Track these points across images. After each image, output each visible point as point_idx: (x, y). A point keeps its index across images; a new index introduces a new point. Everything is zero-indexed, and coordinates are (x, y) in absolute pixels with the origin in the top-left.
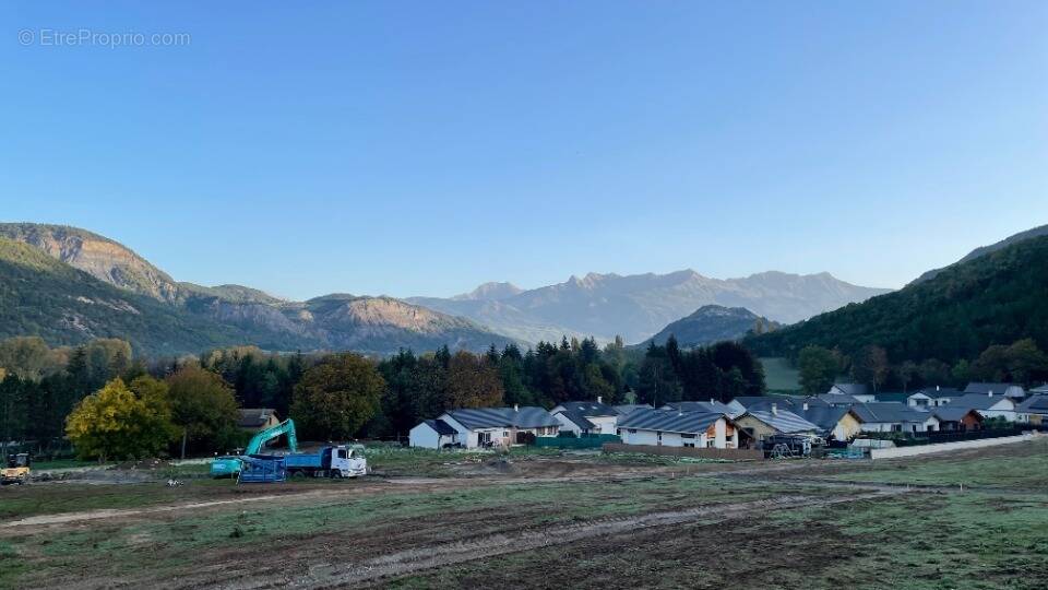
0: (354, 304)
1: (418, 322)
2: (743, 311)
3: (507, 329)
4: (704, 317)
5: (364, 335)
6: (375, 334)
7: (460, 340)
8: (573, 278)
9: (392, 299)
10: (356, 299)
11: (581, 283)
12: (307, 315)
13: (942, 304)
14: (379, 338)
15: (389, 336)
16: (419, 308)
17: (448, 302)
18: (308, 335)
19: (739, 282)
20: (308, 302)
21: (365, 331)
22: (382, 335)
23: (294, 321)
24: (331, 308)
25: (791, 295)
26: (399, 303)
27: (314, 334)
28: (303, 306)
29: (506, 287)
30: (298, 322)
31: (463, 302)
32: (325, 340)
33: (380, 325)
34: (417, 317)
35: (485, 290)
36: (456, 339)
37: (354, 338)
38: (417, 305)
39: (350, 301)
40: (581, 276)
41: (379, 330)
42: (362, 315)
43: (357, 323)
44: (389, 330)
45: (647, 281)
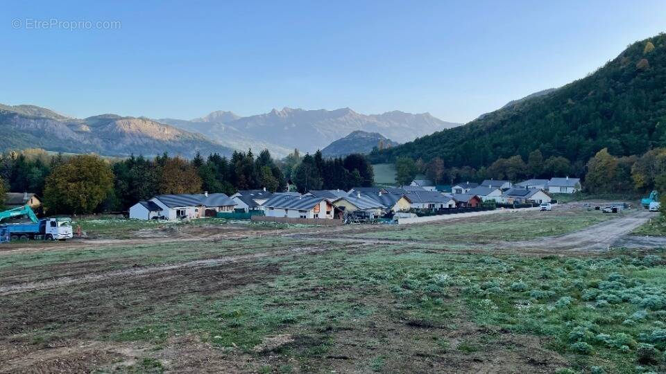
0: (120, 121)
1: (168, 134)
2: (378, 135)
3: (231, 143)
4: (355, 137)
5: (128, 143)
6: (136, 143)
7: (197, 148)
8: (274, 111)
9: (148, 120)
10: (121, 118)
11: (279, 114)
12: (85, 128)
13: (481, 134)
14: (139, 146)
15: (146, 145)
16: (167, 126)
17: (189, 123)
18: (86, 142)
19: (378, 117)
20: (87, 119)
21: (128, 141)
22: (140, 143)
23: (76, 132)
24: (104, 125)
25: (406, 126)
26: (153, 122)
27: (91, 142)
28: (82, 122)
29: (229, 114)
30: (80, 132)
31: (199, 124)
32: (99, 146)
33: (140, 137)
34: (166, 132)
35: (215, 116)
36: (194, 147)
37: (121, 145)
38: (168, 124)
39: (116, 119)
40: (279, 109)
41: (138, 139)
42: (126, 129)
43: (122, 134)
44: (146, 141)
45: (321, 114)
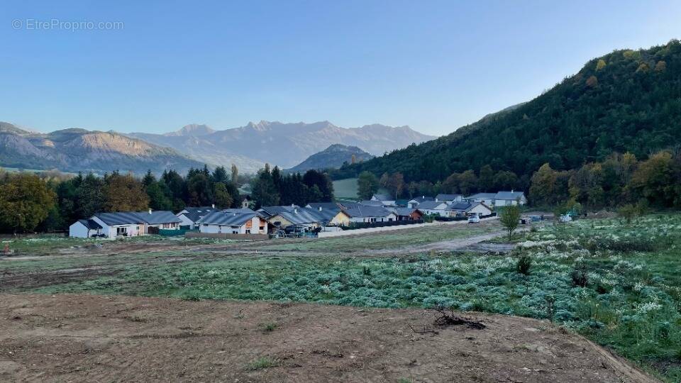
0: (86, 136)
1: (138, 150)
2: (356, 148)
3: (204, 157)
4: (333, 151)
5: (95, 159)
6: (103, 158)
7: (168, 164)
8: (250, 124)
9: (117, 134)
10: (88, 133)
11: (256, 127)
12: (49, 143)
14: (107, 162)
15: (114, 160)
16: (137, 140)
17: (162, 137)
18: (50, 158)
19: (357, 130)
20: (51, 134)
21: (95, 156)
22: (108, 159)
23: (39, 148)
24: (69, 140)
25: (387, 139)
26: (122, 136)
27: (54, 157)
28: (46, 137)
29: (204, 128)
30: (45, 148)
31: (171, 138)
32: (64, 162)
33: (107, 152)
34: (136, 147)
35: (189, 129)
36: (165, 163)
37: (87, 161)
38: (136, 138)
39: (83, 134)
40: (256, 122)
41: (106, 155)
42: (93, 144)
43: (89, 149)
44: (113, 156)
45: (300, 128)
